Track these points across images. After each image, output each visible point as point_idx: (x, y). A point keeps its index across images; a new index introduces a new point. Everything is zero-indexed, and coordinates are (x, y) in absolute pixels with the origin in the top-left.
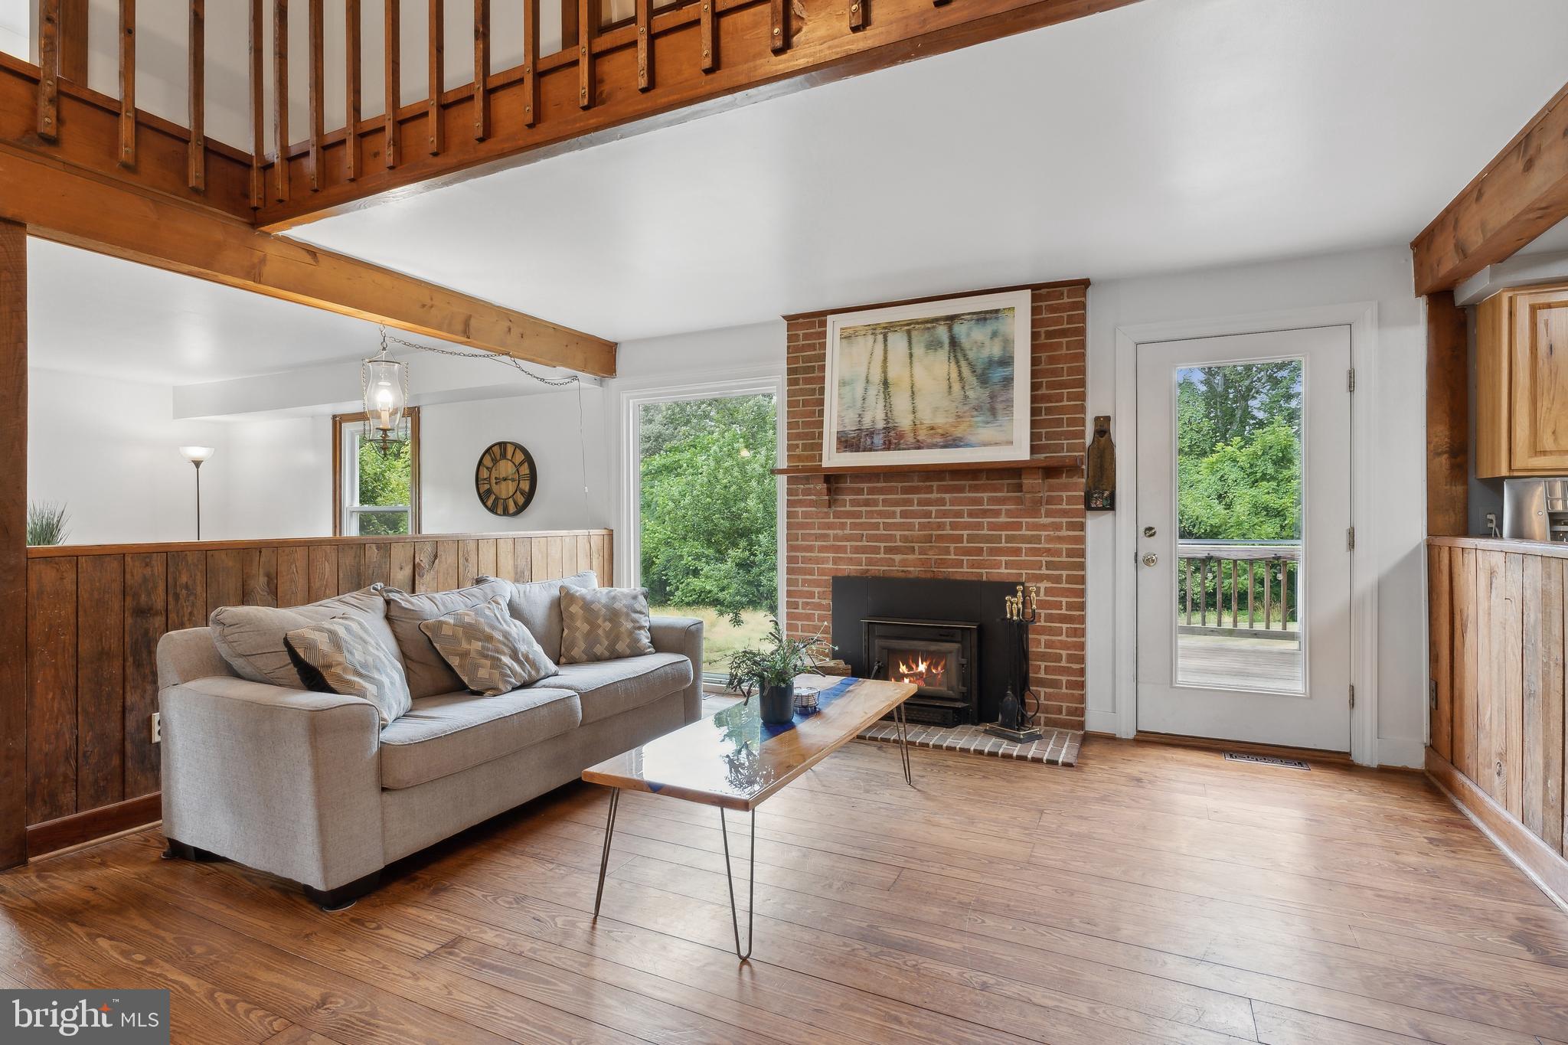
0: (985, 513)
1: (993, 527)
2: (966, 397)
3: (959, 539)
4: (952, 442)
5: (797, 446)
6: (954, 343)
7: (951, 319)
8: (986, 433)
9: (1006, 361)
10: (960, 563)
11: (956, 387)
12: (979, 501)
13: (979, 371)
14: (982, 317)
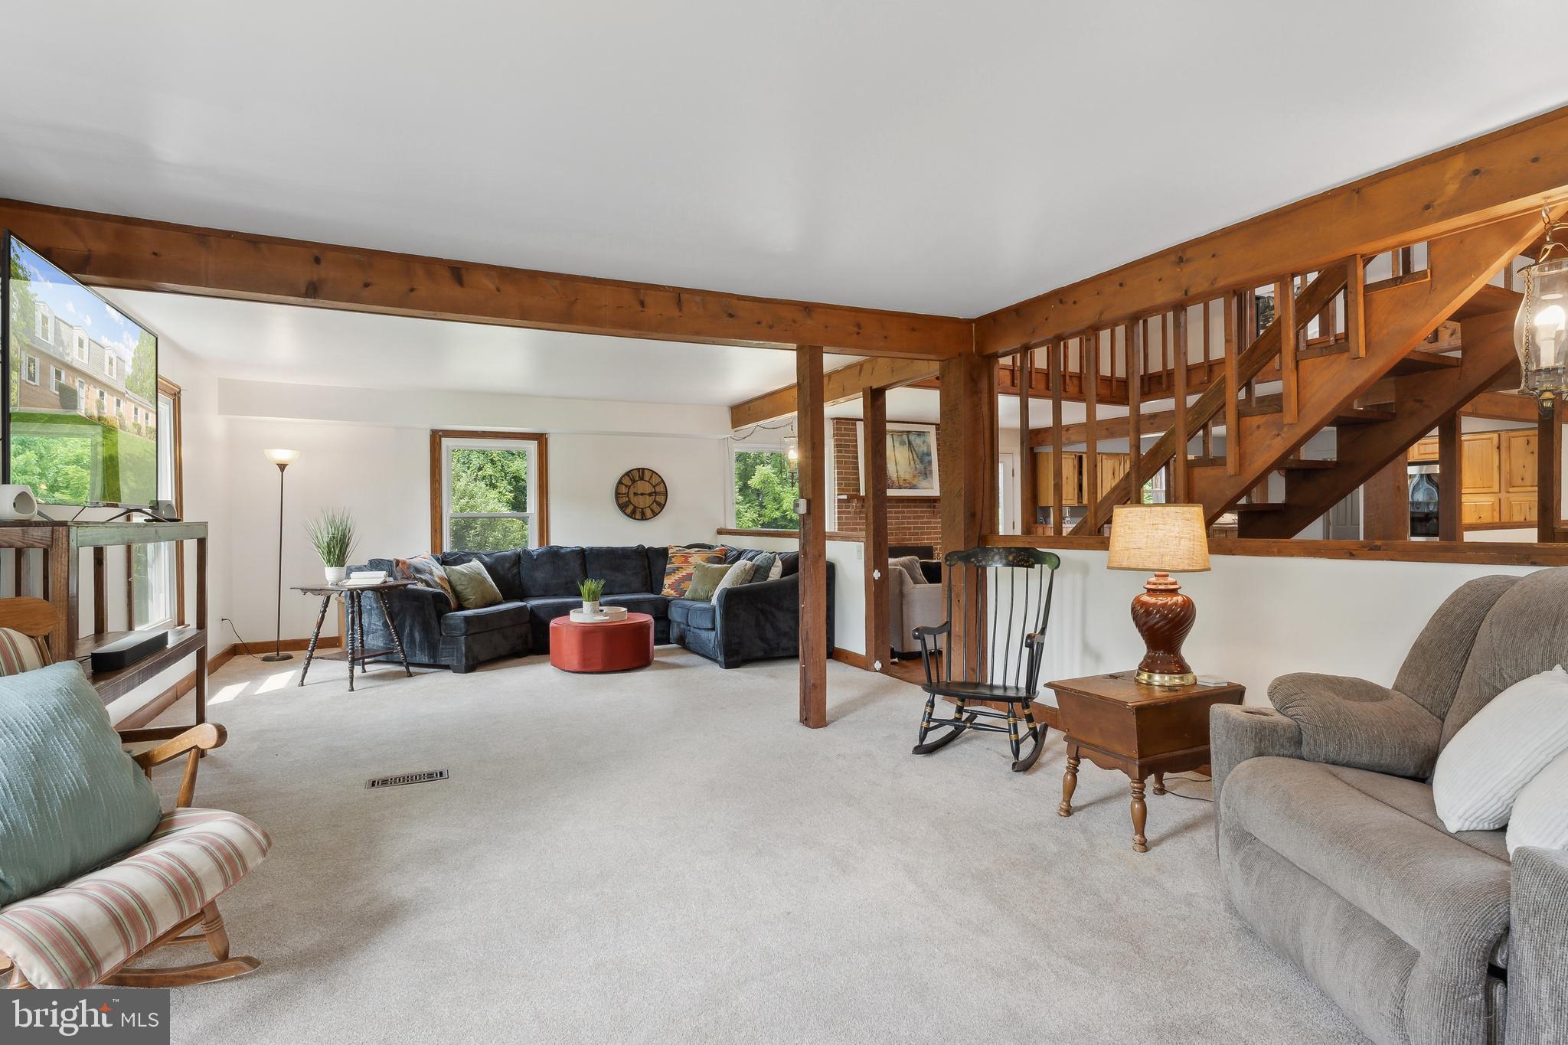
0: (919, 517)
1: (922, 523)
2: (916, 467)
3: (910, 528)
4: (913, 487)
5: (842, 484)
6: (910, 443)
7: (908, 432)
8: (924, 483)
9: (929, 454)
10: (910, 539)
11: (912, 462)
12: (916, 512)
13: (920, 456)
14: (920, 434)
